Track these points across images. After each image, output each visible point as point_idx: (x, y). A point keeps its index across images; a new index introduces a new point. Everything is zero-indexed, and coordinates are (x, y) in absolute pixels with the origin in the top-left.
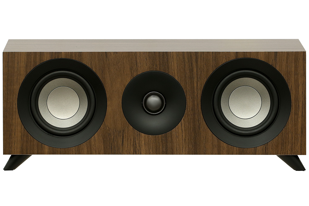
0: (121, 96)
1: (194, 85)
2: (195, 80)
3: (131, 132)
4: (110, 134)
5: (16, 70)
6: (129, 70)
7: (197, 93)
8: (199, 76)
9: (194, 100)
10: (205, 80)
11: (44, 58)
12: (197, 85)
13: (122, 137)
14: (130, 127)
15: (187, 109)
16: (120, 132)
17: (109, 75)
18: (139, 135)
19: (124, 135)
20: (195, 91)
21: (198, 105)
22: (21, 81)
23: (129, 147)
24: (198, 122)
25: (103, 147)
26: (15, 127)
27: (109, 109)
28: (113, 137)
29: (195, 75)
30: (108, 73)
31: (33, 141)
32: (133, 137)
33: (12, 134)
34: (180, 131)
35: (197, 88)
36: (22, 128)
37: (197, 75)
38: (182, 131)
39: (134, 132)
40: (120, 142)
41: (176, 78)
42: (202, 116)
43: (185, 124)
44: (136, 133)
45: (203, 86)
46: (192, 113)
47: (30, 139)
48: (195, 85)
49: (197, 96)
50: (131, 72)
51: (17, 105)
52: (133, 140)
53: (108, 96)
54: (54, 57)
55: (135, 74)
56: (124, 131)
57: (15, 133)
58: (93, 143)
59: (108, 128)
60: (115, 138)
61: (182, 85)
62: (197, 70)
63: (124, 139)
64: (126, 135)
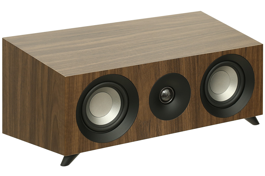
0: (149, 95)
1: (196, 79)
2: (197, 75)
3: (155, 121)
4: (141, 125)
5: (75, 89)
6: (154, 76)
7: (198, 84)
8: (199, 72)
9: (196, 90)
10: (203, 74)
11: (95, 76)
12: (198, 79)
13: (149, 126)
14: (154, 117)
15: (191, 97)
16: (148, 122)
18: (160, 122)
19: (151, 124)
20: (197, 83)
21: (198, 93)
22: (79, 98)
23: (154, 132)
24: (198, 105)
25: (136, 135)
26: (74, 133)
27: (140, 107)
28: (143, 127)
29: (196, 72)
30: (140, 80)
31: (88, 141)
32: (157, 124)
33: (72, 139)
34: (187, 114)
35: (198, 81)
36: (79, 133)
37: (198, 71)
38: (188, 114)
39: (157, 120)
40: (148, 130)
41: (184, 76)
42: (200, 100)
43: (190, 108)
45: (201, 79)
46: (195, 99)
47: (85, 140)
48: (197, 79)
49: (198, 86)
50: (156, 77)
51: (75, 116)
52: (157, 126)
53: (140, 97)
54: (103, 74)
55: (158, 78)
56: (150, 121)
57: (74, 138)
58: (129, 134)
60: (144, 127)
61: (189, 80)
62: (198, 68)
63: (151, 127)
64: (152, 123)
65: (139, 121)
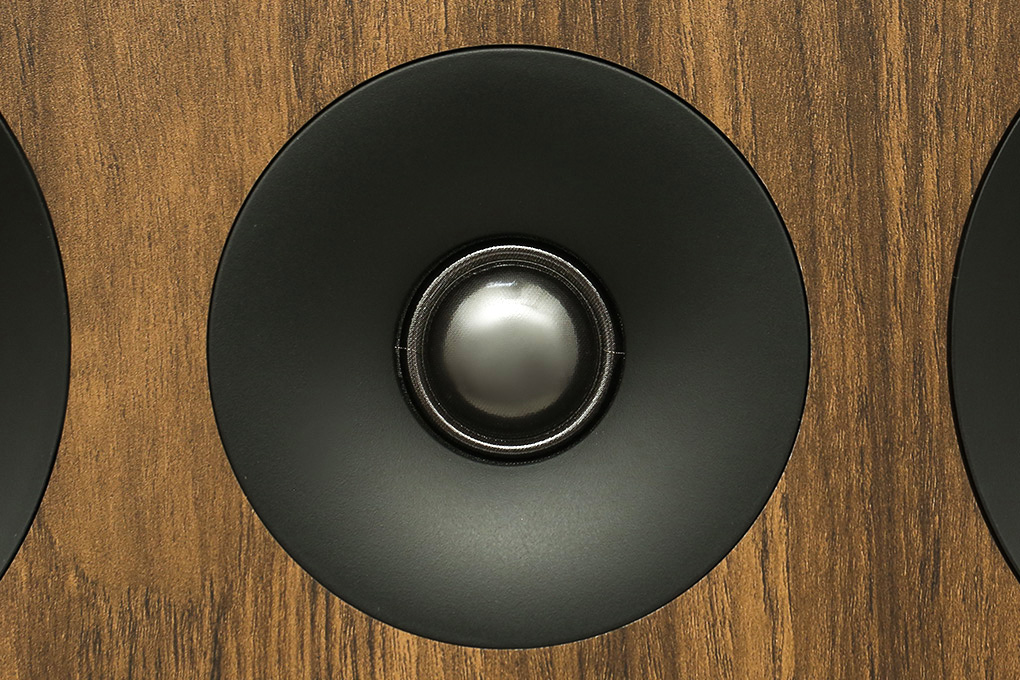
0: (204, 280)
1: (882, 181)
2: (897, 129)
3: (292, 620)
4: (98, 640)
6: (275, 44)
7: (915, 255)
8: (930, 95)
9: (884, 320)
10: (992, 130)
12: (915, 182)
13: (204, 666)
14: (283, 572)
15: (821, 400)
16: (192, 614)
17: (94, 83)
18: (363, 650)
19: (230, 647)
20: (898, 235)
21: (919, 364)
24: (924, 523)
28: (120, 663)
29: (894, 88)
30: (81, 66)
32: (315, 664)
34: (752, 608)
35: (914, 209)
37: (916, 81)
38: (772, 611)
39: (321, 620)
41: (720, 115)
42: (953, 464)
43: (795, 547)
44: (337, 624)
45: (968, 189)
46: (866, 441)
48: (896, 179)
49: (914, 277)
50: (300, 61)
53: (77, 278)
55: (333, 79)
56: (223, 606)
59: (81, 576)
60: (138, 670)
61: (776, 173)
62: (912, 38)
64: (249, 641)
65: (72, 580)
